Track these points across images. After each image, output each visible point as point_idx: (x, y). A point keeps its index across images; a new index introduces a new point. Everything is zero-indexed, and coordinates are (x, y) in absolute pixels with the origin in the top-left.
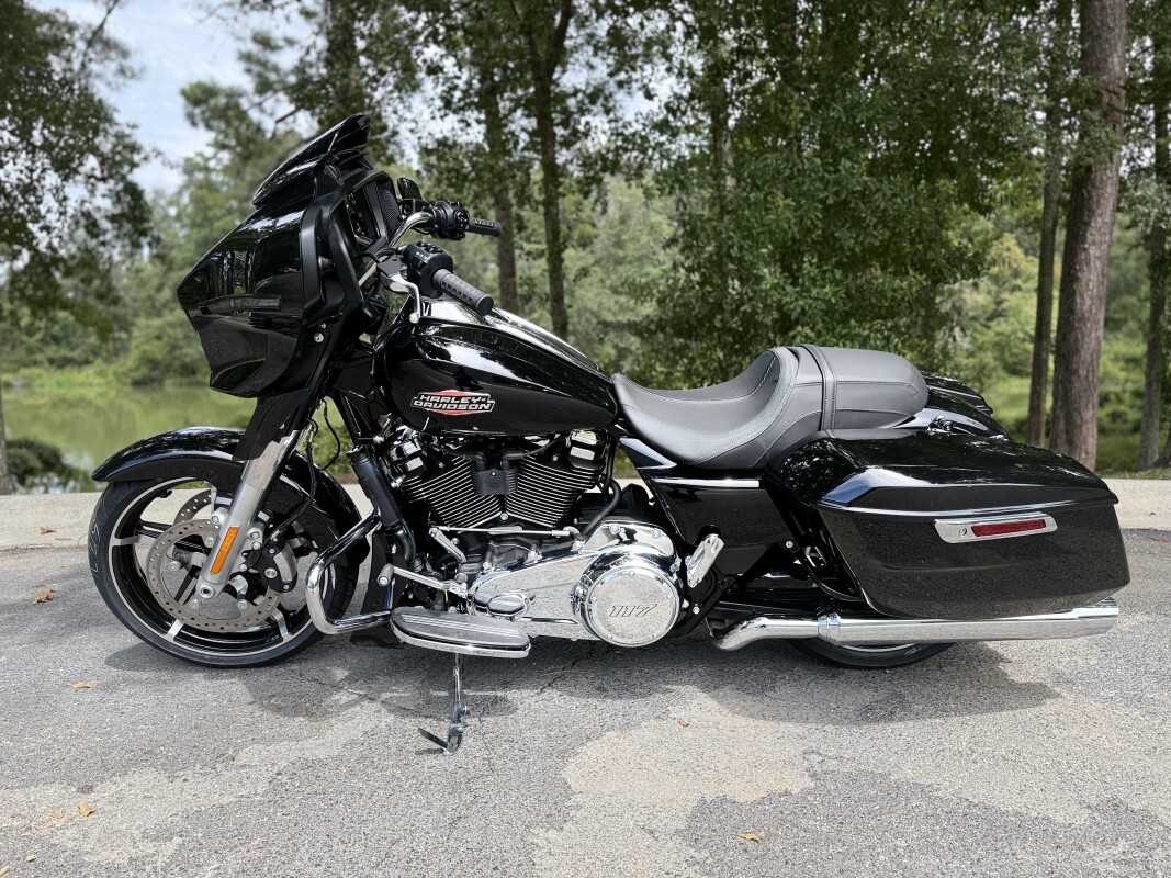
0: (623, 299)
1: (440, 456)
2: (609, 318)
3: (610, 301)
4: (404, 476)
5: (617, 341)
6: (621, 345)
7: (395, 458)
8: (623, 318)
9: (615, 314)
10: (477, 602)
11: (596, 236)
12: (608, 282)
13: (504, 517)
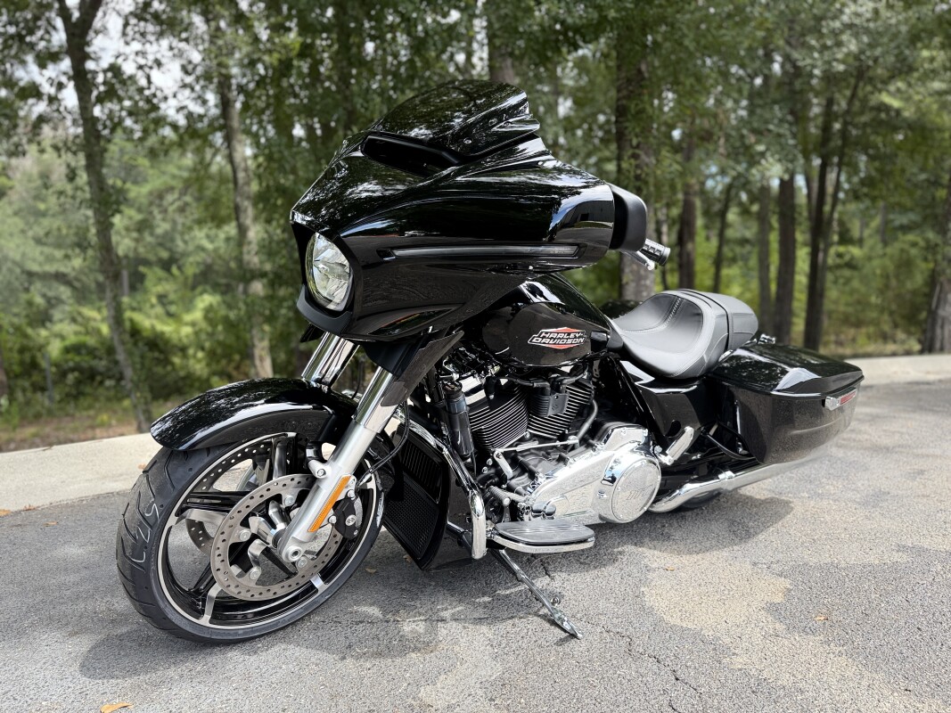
0: (47, 250)
2: (35, 268)
3: (35, 252)
5: (45, 290)
6: (50, 294)
8: (50, 268)
9: (40, 264)
11: (11, 188)
12: (30, 233)
13: (527, 435)
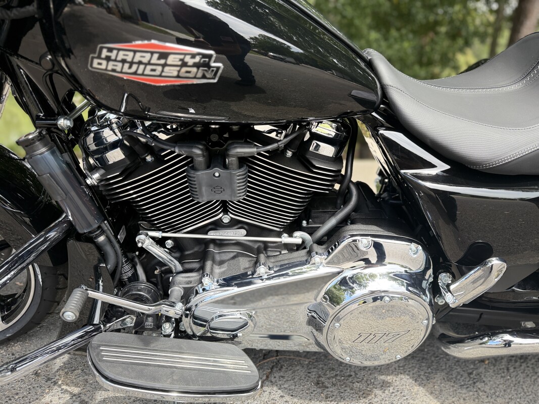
1: (148, 149)
4: (102, 171)
7: (93, 147)
10: (195, 317)
13: (226, 219)
